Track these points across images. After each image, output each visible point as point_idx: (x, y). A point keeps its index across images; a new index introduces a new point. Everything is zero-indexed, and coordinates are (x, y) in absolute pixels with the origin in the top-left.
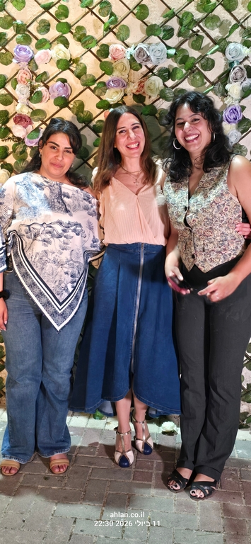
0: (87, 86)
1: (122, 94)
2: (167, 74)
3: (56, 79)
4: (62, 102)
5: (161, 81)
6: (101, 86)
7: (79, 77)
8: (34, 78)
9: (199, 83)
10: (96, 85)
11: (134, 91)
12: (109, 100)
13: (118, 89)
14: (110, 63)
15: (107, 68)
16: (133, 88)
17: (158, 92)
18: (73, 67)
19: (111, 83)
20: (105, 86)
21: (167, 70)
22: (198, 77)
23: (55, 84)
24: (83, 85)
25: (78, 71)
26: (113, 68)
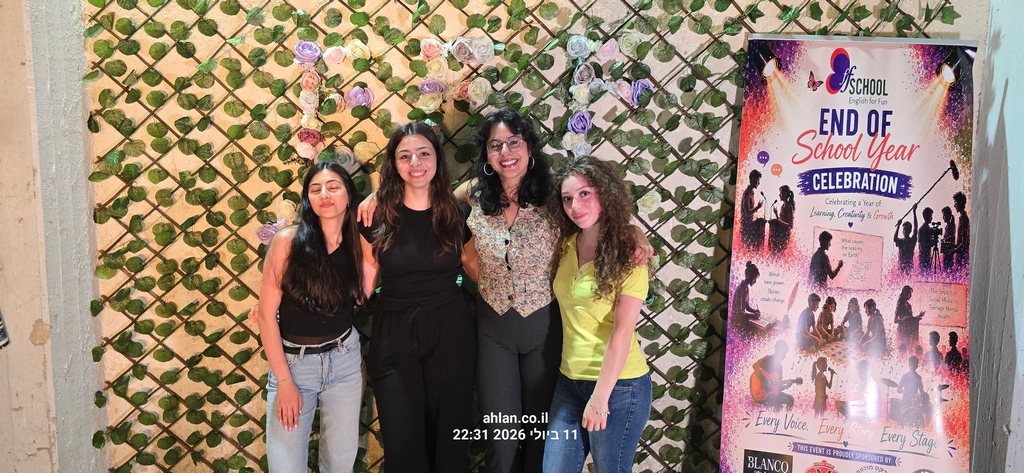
0: (393, 90)
1: (441, 100)
2: (495, 75)
3: (352, 83)
4: (362, 113)
5: (488, 83)
6: (412, 90)
7: (383, 80)
8: (324, 82)
9: (537, 85)
10: (405, 90)
11: (456, 97)
12: (424, 108)
13: (435, 95)
14: (424, 63)
15: (419, 69)
16: (453, 93)
17: (486, 97)
18: (375, 67)
19: (425, 87)
20: (417, 90)
21: (495, 70)
22: (535, 78)
23: (352, 91)
24: (390, 90)
25: (381, 73)
26: (426, 68)
